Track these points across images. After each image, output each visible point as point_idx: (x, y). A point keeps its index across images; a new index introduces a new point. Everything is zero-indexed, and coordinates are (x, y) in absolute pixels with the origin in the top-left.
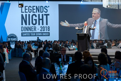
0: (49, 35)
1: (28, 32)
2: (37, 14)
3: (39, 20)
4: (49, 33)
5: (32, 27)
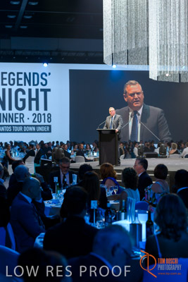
0: (50, 131)
1: (8, 124)
2: (26, 88)
3: (31, 99)
4: (50, 126)
5: (15, 114)
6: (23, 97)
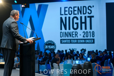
0: (94, 43)
1: (68, 38)
2: (79, 16)
3: (81, 23)
4: (94, 40)
5: (73, 32)
6: (77, 21)
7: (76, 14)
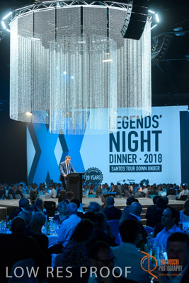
0: (160, 171)
1: (122, 164)
2: (138, 131)
3: (143, 141)
4: (160, 166)
5: (129, 155)
6: (136, 139)
7: (134, 128)
